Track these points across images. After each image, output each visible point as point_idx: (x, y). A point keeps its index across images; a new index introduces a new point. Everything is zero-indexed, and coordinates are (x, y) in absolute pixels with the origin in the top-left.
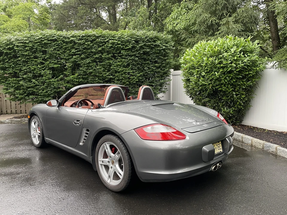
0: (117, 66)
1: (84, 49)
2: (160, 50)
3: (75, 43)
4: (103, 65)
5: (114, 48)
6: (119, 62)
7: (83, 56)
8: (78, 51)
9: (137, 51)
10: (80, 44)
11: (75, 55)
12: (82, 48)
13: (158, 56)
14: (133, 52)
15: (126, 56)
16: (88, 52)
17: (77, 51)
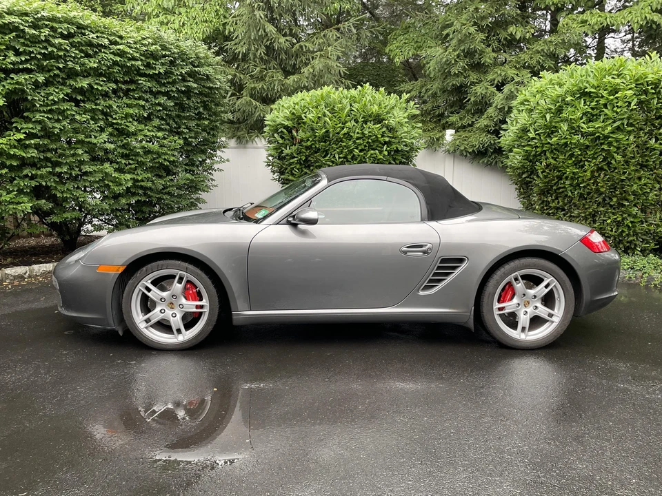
0: (127, 116)
1: (46, 57)
2: (210, 88)
3: (20, 33)
4: (92, 111)
5: (122, 66)
6: (129, 106)
7: (41, 79)
8: (27, 61)
9: (174, 83)
10: (35, 41)
11: (17, 71)
12: (40, 53)
13: (204, 102)
14: (164, 85)
15: (146, 92)
16: (59, 68)
17: (23, 59)
